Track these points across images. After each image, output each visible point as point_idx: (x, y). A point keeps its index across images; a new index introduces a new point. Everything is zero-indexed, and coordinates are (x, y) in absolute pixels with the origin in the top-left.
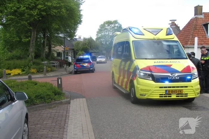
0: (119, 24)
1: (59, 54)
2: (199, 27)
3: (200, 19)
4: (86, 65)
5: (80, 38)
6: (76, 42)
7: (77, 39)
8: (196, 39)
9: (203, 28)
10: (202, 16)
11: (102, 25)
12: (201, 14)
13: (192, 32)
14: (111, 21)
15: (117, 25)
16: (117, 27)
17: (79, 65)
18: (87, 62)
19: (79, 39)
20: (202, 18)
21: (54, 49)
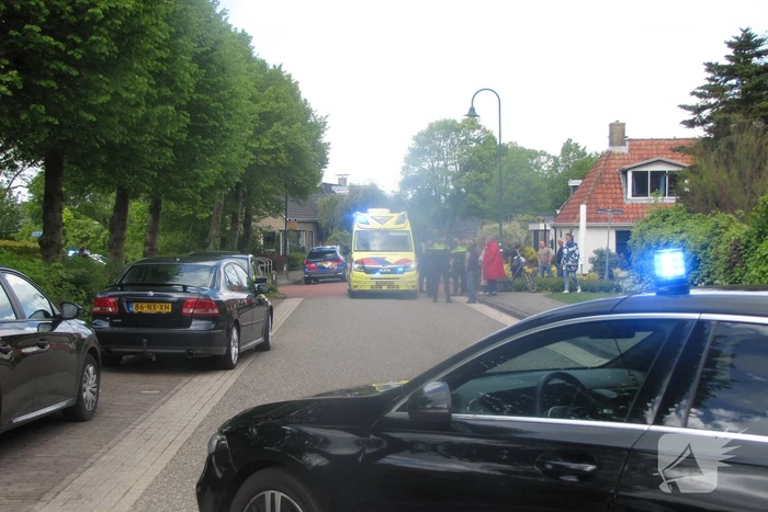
0: (484, 129)
1: (271, 238)
2: (611, 176)
3: (617, 157)
4: (328, 265)
5: (343, 181)
6: (327, 198)
7: (333, 188)
8: (583, 208)
9: (619, 179)
10: (624, 149)
11: (421, 134)
12: (622, 143)
13: (591, 188)
14: (454, 122)
15: (476, 134)
16: (478, 141)
17: (313, 265)
18: (330, 260)
19: (340, 185)
20: (623, 154)
21: (258, 224)
